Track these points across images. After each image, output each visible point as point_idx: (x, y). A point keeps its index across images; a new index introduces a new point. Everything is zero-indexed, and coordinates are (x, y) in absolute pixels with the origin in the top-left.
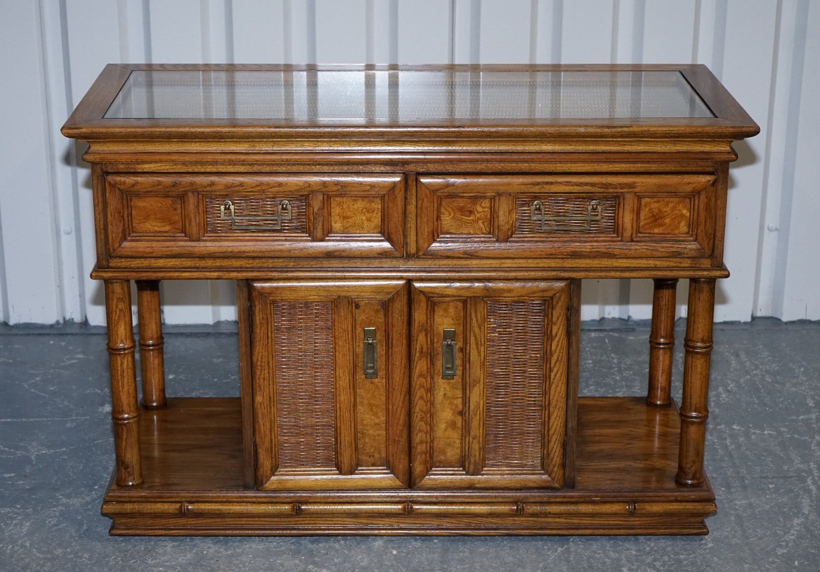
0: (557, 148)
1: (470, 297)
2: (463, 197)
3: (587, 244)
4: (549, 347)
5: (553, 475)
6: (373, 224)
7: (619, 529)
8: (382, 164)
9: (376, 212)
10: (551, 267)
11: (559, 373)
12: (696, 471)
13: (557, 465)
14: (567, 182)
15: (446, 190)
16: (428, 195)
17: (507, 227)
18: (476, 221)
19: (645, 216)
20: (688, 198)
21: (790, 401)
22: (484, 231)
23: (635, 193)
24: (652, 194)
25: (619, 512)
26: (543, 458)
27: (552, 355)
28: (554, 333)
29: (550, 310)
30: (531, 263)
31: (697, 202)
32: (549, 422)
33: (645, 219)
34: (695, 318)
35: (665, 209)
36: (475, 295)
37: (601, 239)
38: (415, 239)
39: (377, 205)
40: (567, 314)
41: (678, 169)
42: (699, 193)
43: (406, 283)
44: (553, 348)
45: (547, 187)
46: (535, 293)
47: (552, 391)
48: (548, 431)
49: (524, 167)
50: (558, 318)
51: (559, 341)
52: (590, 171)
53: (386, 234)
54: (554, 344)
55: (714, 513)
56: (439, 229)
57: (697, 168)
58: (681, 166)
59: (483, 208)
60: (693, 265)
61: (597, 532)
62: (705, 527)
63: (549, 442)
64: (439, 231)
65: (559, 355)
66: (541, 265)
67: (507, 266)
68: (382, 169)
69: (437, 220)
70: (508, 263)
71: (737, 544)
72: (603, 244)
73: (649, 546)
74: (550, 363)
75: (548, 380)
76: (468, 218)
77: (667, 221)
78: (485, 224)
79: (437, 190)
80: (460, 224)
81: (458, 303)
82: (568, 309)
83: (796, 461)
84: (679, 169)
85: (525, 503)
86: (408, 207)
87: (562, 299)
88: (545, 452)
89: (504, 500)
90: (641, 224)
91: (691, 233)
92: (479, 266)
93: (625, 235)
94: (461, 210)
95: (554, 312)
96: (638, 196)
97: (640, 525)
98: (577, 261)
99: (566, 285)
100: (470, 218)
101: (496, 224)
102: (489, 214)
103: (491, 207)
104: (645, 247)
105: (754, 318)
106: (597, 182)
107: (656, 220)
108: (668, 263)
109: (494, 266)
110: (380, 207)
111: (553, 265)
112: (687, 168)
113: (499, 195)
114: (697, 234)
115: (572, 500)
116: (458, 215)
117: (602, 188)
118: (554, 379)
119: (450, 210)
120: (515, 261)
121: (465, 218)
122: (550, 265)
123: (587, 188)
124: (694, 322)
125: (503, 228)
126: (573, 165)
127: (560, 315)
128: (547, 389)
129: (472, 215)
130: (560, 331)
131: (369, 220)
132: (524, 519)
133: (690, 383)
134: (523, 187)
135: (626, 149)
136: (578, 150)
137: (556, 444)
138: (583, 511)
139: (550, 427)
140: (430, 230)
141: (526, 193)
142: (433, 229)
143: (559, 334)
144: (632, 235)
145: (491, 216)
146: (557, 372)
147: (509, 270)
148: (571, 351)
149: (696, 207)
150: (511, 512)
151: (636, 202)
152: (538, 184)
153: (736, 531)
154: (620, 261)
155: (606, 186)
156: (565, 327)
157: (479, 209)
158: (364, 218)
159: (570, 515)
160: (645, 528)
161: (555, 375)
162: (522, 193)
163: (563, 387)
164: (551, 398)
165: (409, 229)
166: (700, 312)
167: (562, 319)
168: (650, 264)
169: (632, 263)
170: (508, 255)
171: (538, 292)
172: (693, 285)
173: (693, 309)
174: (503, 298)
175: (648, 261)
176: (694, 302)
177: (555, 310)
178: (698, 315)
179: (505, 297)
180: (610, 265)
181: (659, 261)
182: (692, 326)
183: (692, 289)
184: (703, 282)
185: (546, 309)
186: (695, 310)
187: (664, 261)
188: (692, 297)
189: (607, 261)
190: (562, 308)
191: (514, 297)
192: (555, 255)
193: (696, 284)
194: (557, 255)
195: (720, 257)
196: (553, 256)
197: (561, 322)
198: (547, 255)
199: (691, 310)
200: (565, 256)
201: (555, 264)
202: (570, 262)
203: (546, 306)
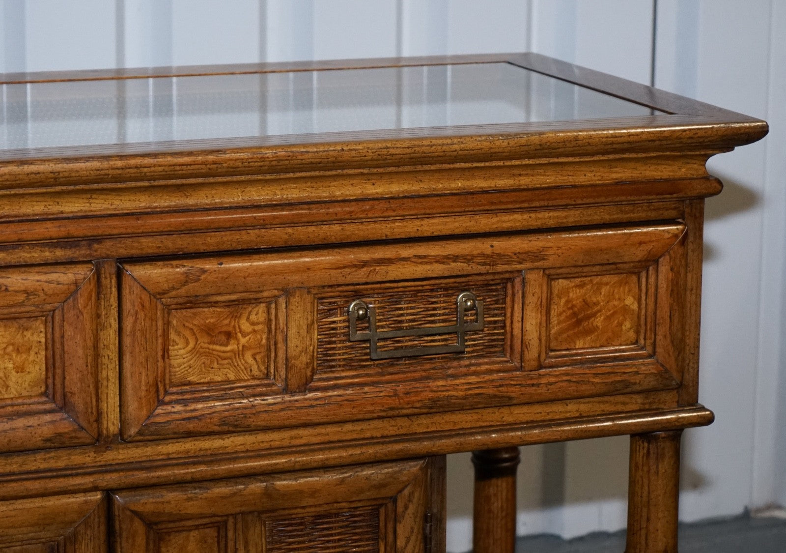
0: (395, 188)
1: (235, 516)
2: (215, 304)
3: (458, 382)
6: (28, 378)
8: (44, 245)
9: (35, 349)
10: (387, 437)
14: (419, 257)
15: (183, 291)
16: (147, 304)
17: (304, 359)
18: (240, 353)
19: (560, 315)
20: (634, 273)
22: (256, 372)
23: (544, 269)
24: (574, 270)
29: (390, 526)
30: (349, 431)
31: (652, 280)
33: (559, 323)
34: (649, 509)
35: (595, 300)
36: (243, 509)
37: (483, 368)
38: (118, 403)
39: (37, 335)
40: (424, 529)
41: (615, 216)
42: (656, 262)
43: (102, 499)
45: (382, 269)
46: (362, 491)
49: (333, 231)
50: (408, 539)
52: (457, 232)
53: (58, 396)
56: (167, 376)
57: (649, 213)
58: (621, 212)
59: (253, 324)
60: (647, 407)
64: (167, 381)
66: (368, 435)
67: (303, 441)
68: (48, 255)
69: (163, 357)
70: (306, 435)
72: (487, 377)
76: (223, 348)
77: (599, 321)
78: (258, 357)
79: (164, 293)
80: (208, 362)
81: (207, 530)
82: (426, 519)
84: (618, 217)
86: (102, 334)
87: (415, 500)
90: (553, 332)
91: (642, 342)
92: (248, 447)
93: (527, 356)
94: (209, 331)
95: (400, 528)
96: (549, 276)
98: (437, 418)
99: (421, 469)
100: (229, 348)
101: (281, 354)
102: (265, 336)
103: (270, 320)
104: (565, 378)
106: (475, 253)
107: (579, 322)
108: (602, 406)
109: (277, 444)
110: (43, 340)
111: (392, 431)
112: (632, 215)
113: (287, 292)
114: (654, 345)
116: (204, 341)
117: (484, 264)
119: (187, 333)
120: (319, 430)
121: (217, 347)
122: (386, 433)
123: (457, 267)
124: (648, 520)
125: (297, 363)
126: (425, 222)
127: (412, 532)
129: (232, 341)
131: (20, 369)
134: (334, 272)
135: (522, 182)
136: (435, 189)
140: (151, 379)
141: (339, 286)
142: (156, 378)
144: (539, 356)
145: (268, 339)
147: (308, 448)
149: (652, 290)
151: (545, 288)
152: (364, 264)
154: (517, 411)
155: (492, 259)
157: (246, 326)
158: (10, 366)
162: (331, 286)
165: (105, 383)
166: (660, 498)
167: (416, 540)
168: (570, 412)
169: (538, 413)
170: (309, 418)
171: (369, 490)
172: (639, 446)
173: (645, 494)
174: (299, 510)
175: (567, 405)
176: (646, 481)
177: (400, 522)
178: (655, 505)
179: (303, 508)
180: (498, 422)
181: (587, 405)
182: (643, 528)
183: (641, 454)
184: (664, 438)
185: (382, 524)
186: (649, 497)
187: (595, 404)
188: (642, 470)
189: (493, 413)
190: (415, 517)
191: (320, 505)
192: (398, 409)
193: (646, 445)
194: (403, 408)
195: (693, 386)
196: (396, 412)
197: (414, 547)
198: (383, 411)
199: (641, 497)
200: (416, 411)
201: (396, 428)
202: (424, 421)
203: (382, 518)
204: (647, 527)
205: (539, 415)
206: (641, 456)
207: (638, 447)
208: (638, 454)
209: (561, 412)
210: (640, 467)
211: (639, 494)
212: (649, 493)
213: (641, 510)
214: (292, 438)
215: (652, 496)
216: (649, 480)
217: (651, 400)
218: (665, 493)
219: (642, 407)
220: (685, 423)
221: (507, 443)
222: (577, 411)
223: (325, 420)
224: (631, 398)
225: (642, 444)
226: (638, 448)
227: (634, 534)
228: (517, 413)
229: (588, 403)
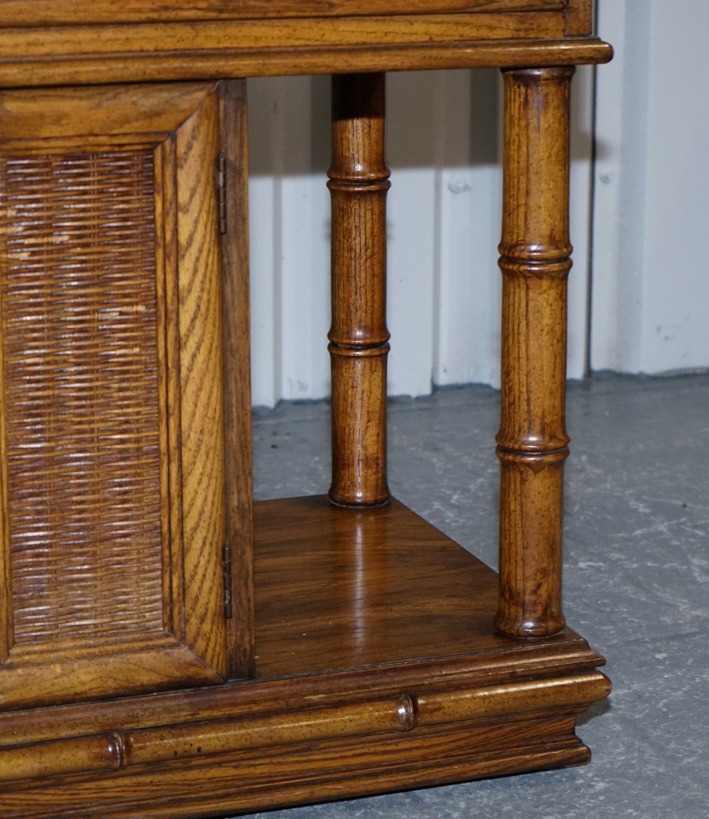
4: (170, 278)
5: (201, 644)
7: (375, 775)
11: (204, 350)
12: (549, 597)
13: (210, 614)
21: (595, 508)
25: (375, 725)
26: (168, 603)
27: (179, 299)
28: (183, 238)
29: (169, 173)
32: (181, 496)
34: (528, 179)
40: (215, 179)
44: (184, 280)
46: (127, 120)
47: (187, 407)
48: (181, 520)
50: (192, 193)
51: (197, 259)
54: (186, 265)
55: (600, 704)
60: (522, 34)
61: (320, 791)
62: (580, 743)
63: (184, 552)
65: (200, 298)
67: (45, 49)
71: (658, 774)
73: (456, 808)
74: (177, 324)
75: (173, 375)
83: (682, 607)
85: (131, 731)
87: (202, 137)
88: (175, 584)
89: (74, 732)
95: (182, 176)
97: (425, 758)
99: (209, 95)
105: (435, 388)
111: (169, 44)
115: (256, 708)
118: (190, 370)
122: (161, 45)
124: (528, 193)
127: (198, 181)
128: (171, 401)
130: (201, 227)
132: (127, 781)
133: (523, 361)
137: (206, 553)
138: (286, 735)
139: (186, 507)
143: (198, 238)
146: (198, 348)
148: (228, 290)
150: (96, 764)
153: (639, 751)
156: (213, 217)
159: (251, 750)
160: (438, 765)
161: (194, 356)
163: (215, 390)
164: (185, 424)
166: (542, 163)
167: (205, 193)
168: (416, 34)
169: (372, 33)
170: (50, 13)
171: (137, 120)
172: (515, 92)
173: (523, 158)
174: (41, 144)
175: (412, 24)
176: (523, 139)
177: (182, 167)
178: (537, 173)
179: (46, 139)
180: (317, 40)
181: (439, 26)
182: (521, 205)
183: (517, 104)
184: (546, 79)
185: (158, 171)
186: (528, 161)
187: (450, 25)
188: (519, 125)
189: (309, 28)
190: (203, 161)
191: (70, 138)
192: (175, 9)
193: (523, 90)
194: (181, 9)
195: (585, 10)
196: (171, 15)
197: (202, 202)
198: (154, 10)
199: (518, 162)
200: (201, 14)
201: (175, 40)
202: (214, 33)
203: (158, 162)
204: (526, 204)
205: (373, 35)
206: (517, 106)
207: (513, 94)
208: (513, 104)
209: (403, 33)
210: (516, 122)
211: (516, 159)
212: (528, 156)
213: (518, 182)
214: (29, 44)
215: (532, 161)
216: (528, 138)
217: (527, 25)
218: (550, 156)
219: (516, 34)
220: (573, 56)
221: (328, 67)
222: (426, 33)
223: (72, 18)
224: (501, 20)
225: (518, 90)
226: (513, 97)
227: (509, 215)
228: (343, 31)
229: (441, 23)
